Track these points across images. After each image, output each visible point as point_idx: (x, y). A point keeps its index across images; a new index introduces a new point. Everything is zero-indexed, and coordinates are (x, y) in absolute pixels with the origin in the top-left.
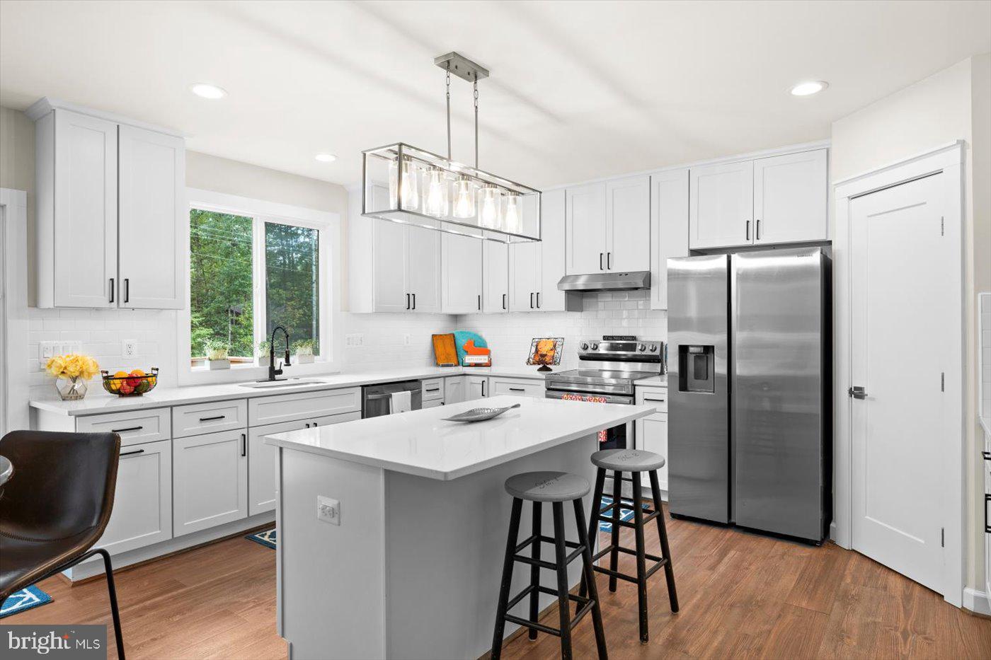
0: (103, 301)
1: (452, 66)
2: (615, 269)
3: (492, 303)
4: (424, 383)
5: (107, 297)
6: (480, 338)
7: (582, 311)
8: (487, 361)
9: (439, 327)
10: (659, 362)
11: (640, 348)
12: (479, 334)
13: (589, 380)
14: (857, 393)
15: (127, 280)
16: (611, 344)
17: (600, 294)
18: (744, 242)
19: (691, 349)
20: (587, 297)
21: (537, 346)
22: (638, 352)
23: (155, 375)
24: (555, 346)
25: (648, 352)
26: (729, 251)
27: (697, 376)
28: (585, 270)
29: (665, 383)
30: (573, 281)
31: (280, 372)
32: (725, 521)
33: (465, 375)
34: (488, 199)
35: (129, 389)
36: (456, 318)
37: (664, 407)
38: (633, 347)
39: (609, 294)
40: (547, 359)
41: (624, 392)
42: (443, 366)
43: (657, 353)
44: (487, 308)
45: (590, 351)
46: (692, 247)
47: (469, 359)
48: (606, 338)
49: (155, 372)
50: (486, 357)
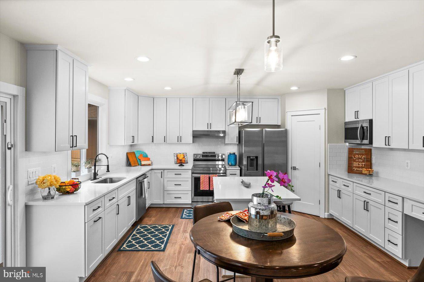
2: (213, 129)
4: (147, 174)
5: (70, 145)
6: (145, 153)
8: (150, 163)
11: (217, 156)
14: (294, 168)
15: (76, 136)
18: (255, 124)
19: (251, 157)
20: (195, 138)
21: (177, 156)
24: (184, 156)
25: (220, 158)
38: (214, 156)
40: (182, 161)
41: (224, 172)
42: (134, 166)
43: (223, 157)
44: (156, 142)
45: (198, 158)
47: (144, 163)
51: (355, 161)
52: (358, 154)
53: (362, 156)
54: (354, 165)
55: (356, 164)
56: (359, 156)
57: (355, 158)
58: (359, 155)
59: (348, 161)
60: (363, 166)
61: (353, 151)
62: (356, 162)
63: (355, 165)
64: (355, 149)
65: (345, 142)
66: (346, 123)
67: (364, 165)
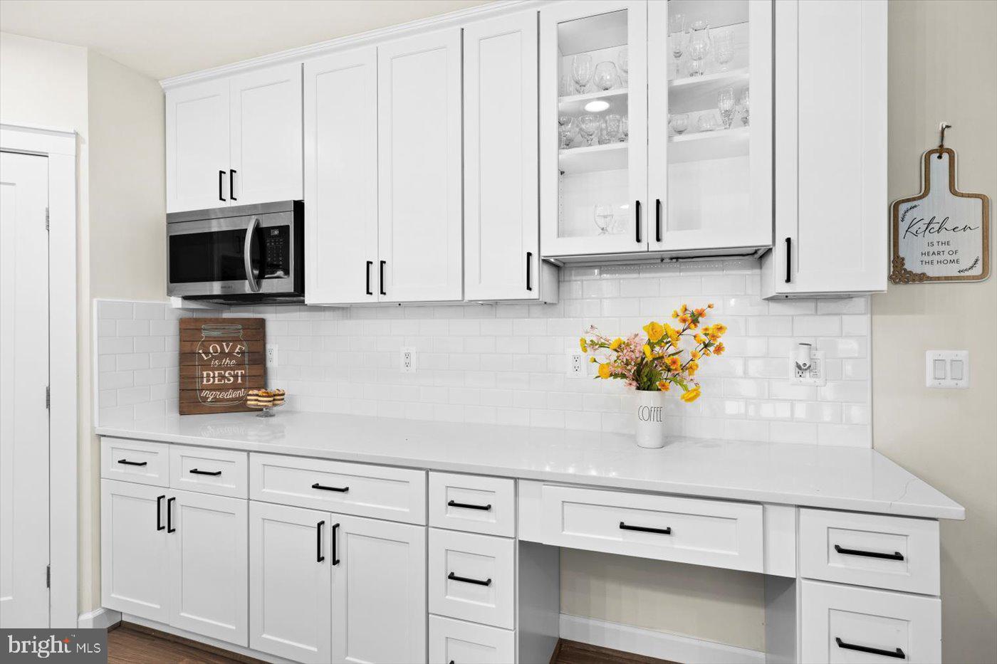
51: (206, 365)
52: (219, 341)
53: (234, 347)
54: (205, 382)
55: (214, 377)
56: (222, 347)
57: (207, 353)
58: (224, 344)
59: (181, 370)
60: (240, 381)
61: (200, 330)
62: (213, 370)
63: (208, 381)
64: (205, 321)
65: (170, 293)
66: (172, 219)
67: (243, 376)
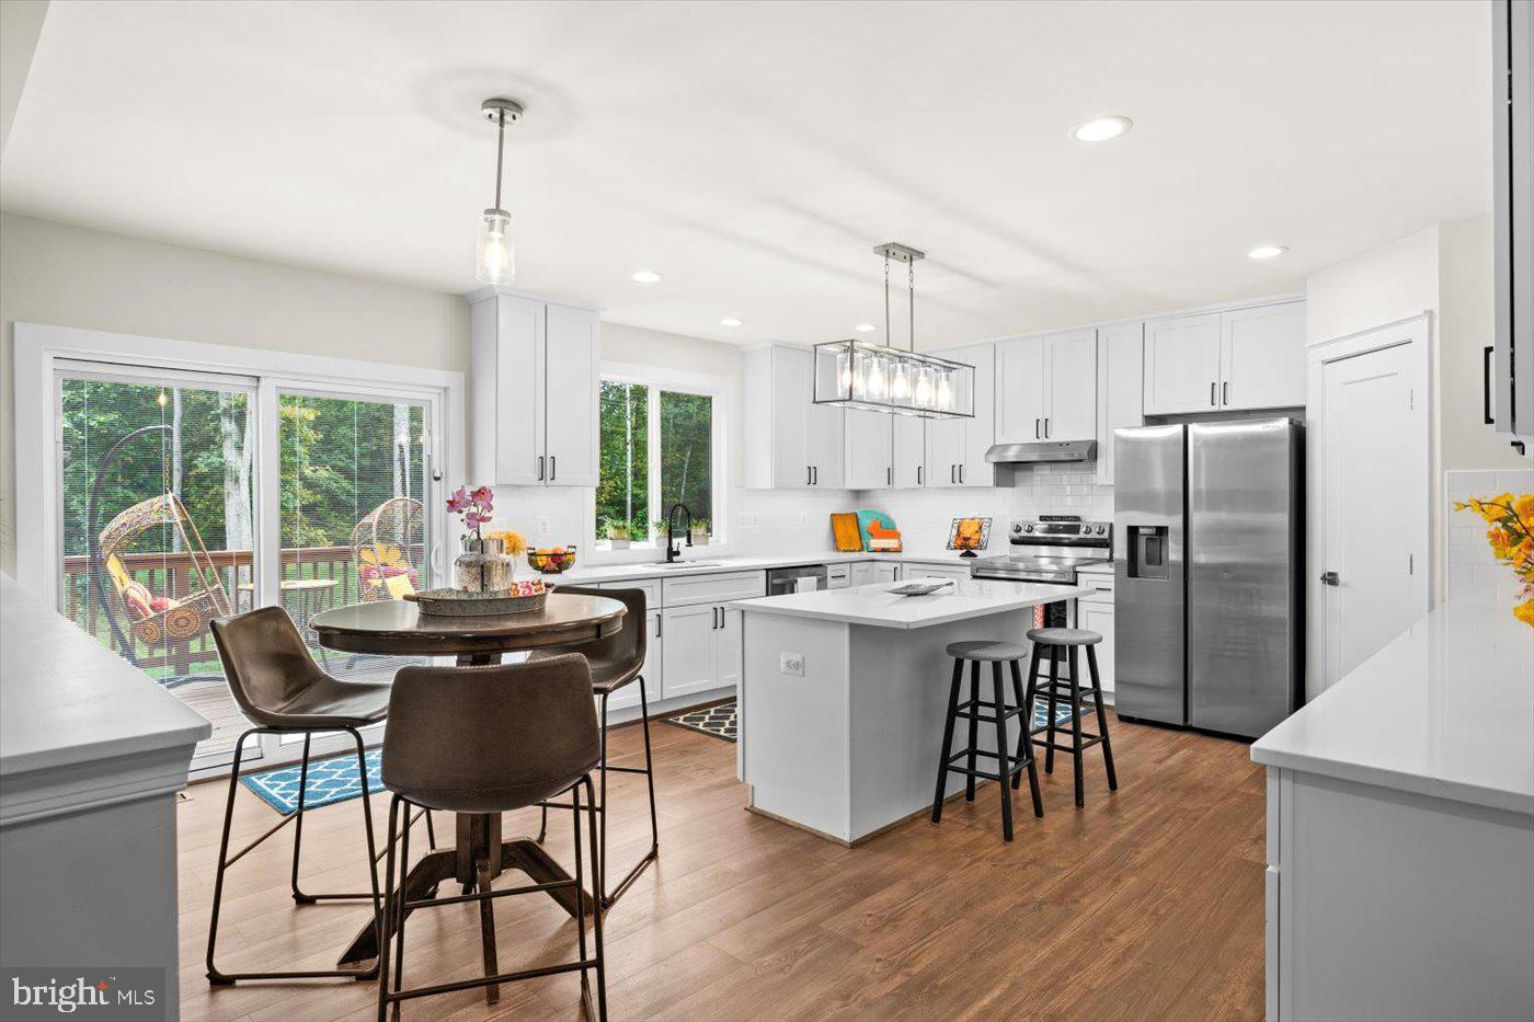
0: (534, 477)
1: (891, 254)
2: (1054, 438)
3: (905, 477)
4: (830, 568)
5: (536, 476)
6: (888, 518)
7: (1014, 486)
8: (896, 546)
9: (839, 505)
10: (1107, 547)
11: (1084, 529)
12: (887, 513)
13: (1021, 566)
14: (1331, 579)
15: (553, 458)
16: (1050, 525)
17: (1036, 467)
18: (1208, 408)
19: (1142, 531)
20: (1020, 470)
21: (959, 527)
22: (1082, 535)
23: (573, 553)
24: (980, 528)
25: (1093, 535)
26: (1186, 418)
27: (1149, 561)
28: (1018, 439)
29: (1112, 570)
30: (1003, 451)
31: (678, 553)
32: (1180, 722)
33: (873, 561)
34: (922, 378)
35: (553, 566)
36: (858, 494)
37: (1111, 597)
38: (1075, 530)
39: (1048, 466)
40: (972, 543)
41: (1064, 580)
42: (845, 551)
43: (1106, 535)
44: (898, 483)
45: (1024, 533)
46: (1148, 412)
47: (875, 543)
48: (1042, 518)
49: (571, 550)
50: (896, 541)
